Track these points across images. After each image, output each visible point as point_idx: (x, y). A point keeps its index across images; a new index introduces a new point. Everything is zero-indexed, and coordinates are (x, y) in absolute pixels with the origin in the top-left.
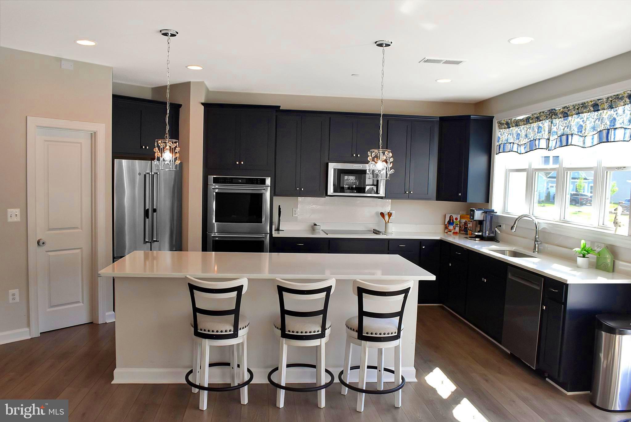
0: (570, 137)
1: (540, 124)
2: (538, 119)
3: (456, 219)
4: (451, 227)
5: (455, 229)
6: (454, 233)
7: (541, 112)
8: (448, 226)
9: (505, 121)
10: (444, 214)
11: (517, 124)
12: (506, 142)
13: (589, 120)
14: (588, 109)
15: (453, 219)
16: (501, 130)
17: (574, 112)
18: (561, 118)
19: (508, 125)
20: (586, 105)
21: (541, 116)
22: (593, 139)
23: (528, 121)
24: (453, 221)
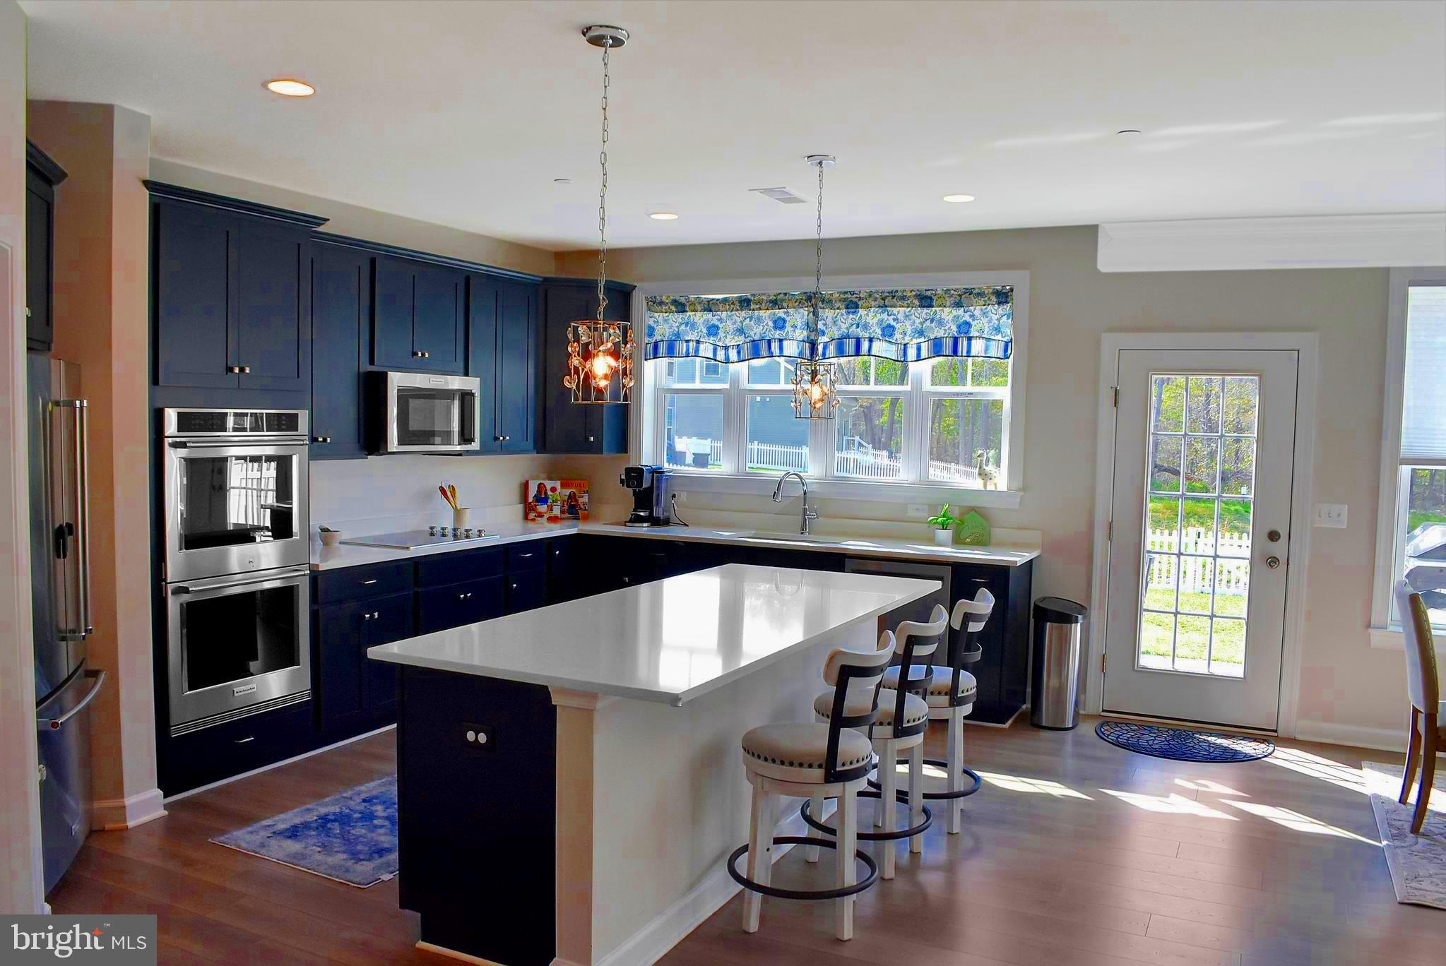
0: (865, 342)
1: (780, 313)
2: (776, 302)
3: (553, 489)
4: (542, 508)
5: (551, 510)
7: (780, 294)
8: (536, 506)
9: (672, 298)
11: (709, 307)
12: (674, 338)
13: (910, 320)
14: (909, 302)
15: (546, 490)
16: (656, 315)
17: (873, 303)
18: (838, 309)
19: (681, 307)
20: (900, 294)
21: (782, 300)
22: (919, 349)
23: (745, 303)
24: (546, 493)
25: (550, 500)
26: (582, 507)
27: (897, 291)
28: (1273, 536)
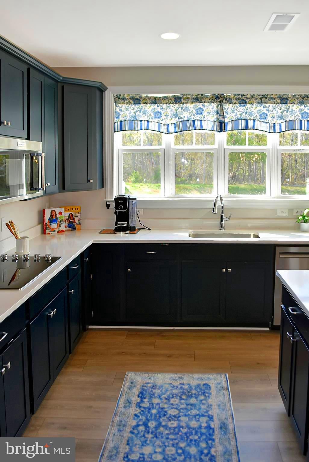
0: (251, 122)
1: (200, 105)
2: (197, 99)
3: (60, 213)
4: (54, 226)
5: (60, 226)
6: (58, 232)
7: (199, 94)
8: (49, 225)
9: (131, 96)
11: (155, 101)
12: (132, 119)
13: (275, 110)
14: (275, 101)
15: (56, 214)
16: (121, 105)
17: (255, 101)
18: (234, 104)
19: (136, 101)
20: (269, 96)
21: (201, 98)
22: (280, 126)
23: (177, 100)
24: (56, 216)
25: (59, 220)
26: (77, 222)
27: (268, 95)
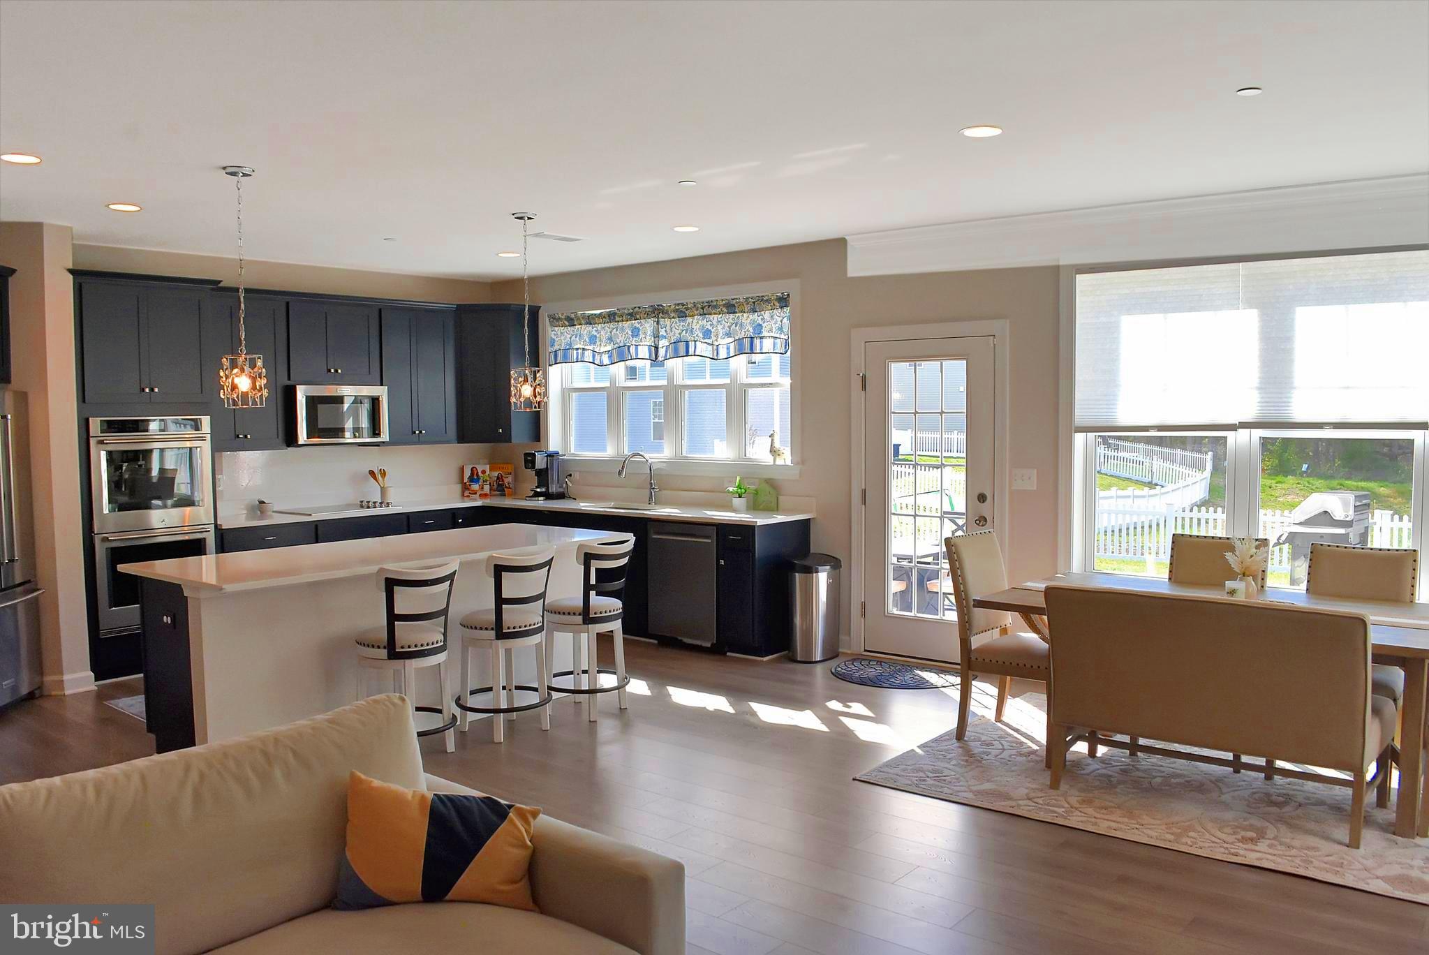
0: (691, 345)
1: (636, 323)
2: (632, 316)
3: (484, 472)
4: (475, 487)
5: (482, 488)
6: (480, 495)
7: (635, 308)
8: (470, 485)
9: (565, 314)
10: (460, 464)
11: (590, 320)
12: (568, 347)
13: (721, 324)
14: (720, 310)
15: (478, 472)
16: (556, 329)
17: (696, 312)
18: (673, 318)
19: (571, 322)
20: (715, 303)
21: (637, 313)
22: (728, 349)
23: (611, 317)
24: (477, 475)
25: (481, 481)
26: (507, 486)
27: (712, 301)
28: (982, 498)
